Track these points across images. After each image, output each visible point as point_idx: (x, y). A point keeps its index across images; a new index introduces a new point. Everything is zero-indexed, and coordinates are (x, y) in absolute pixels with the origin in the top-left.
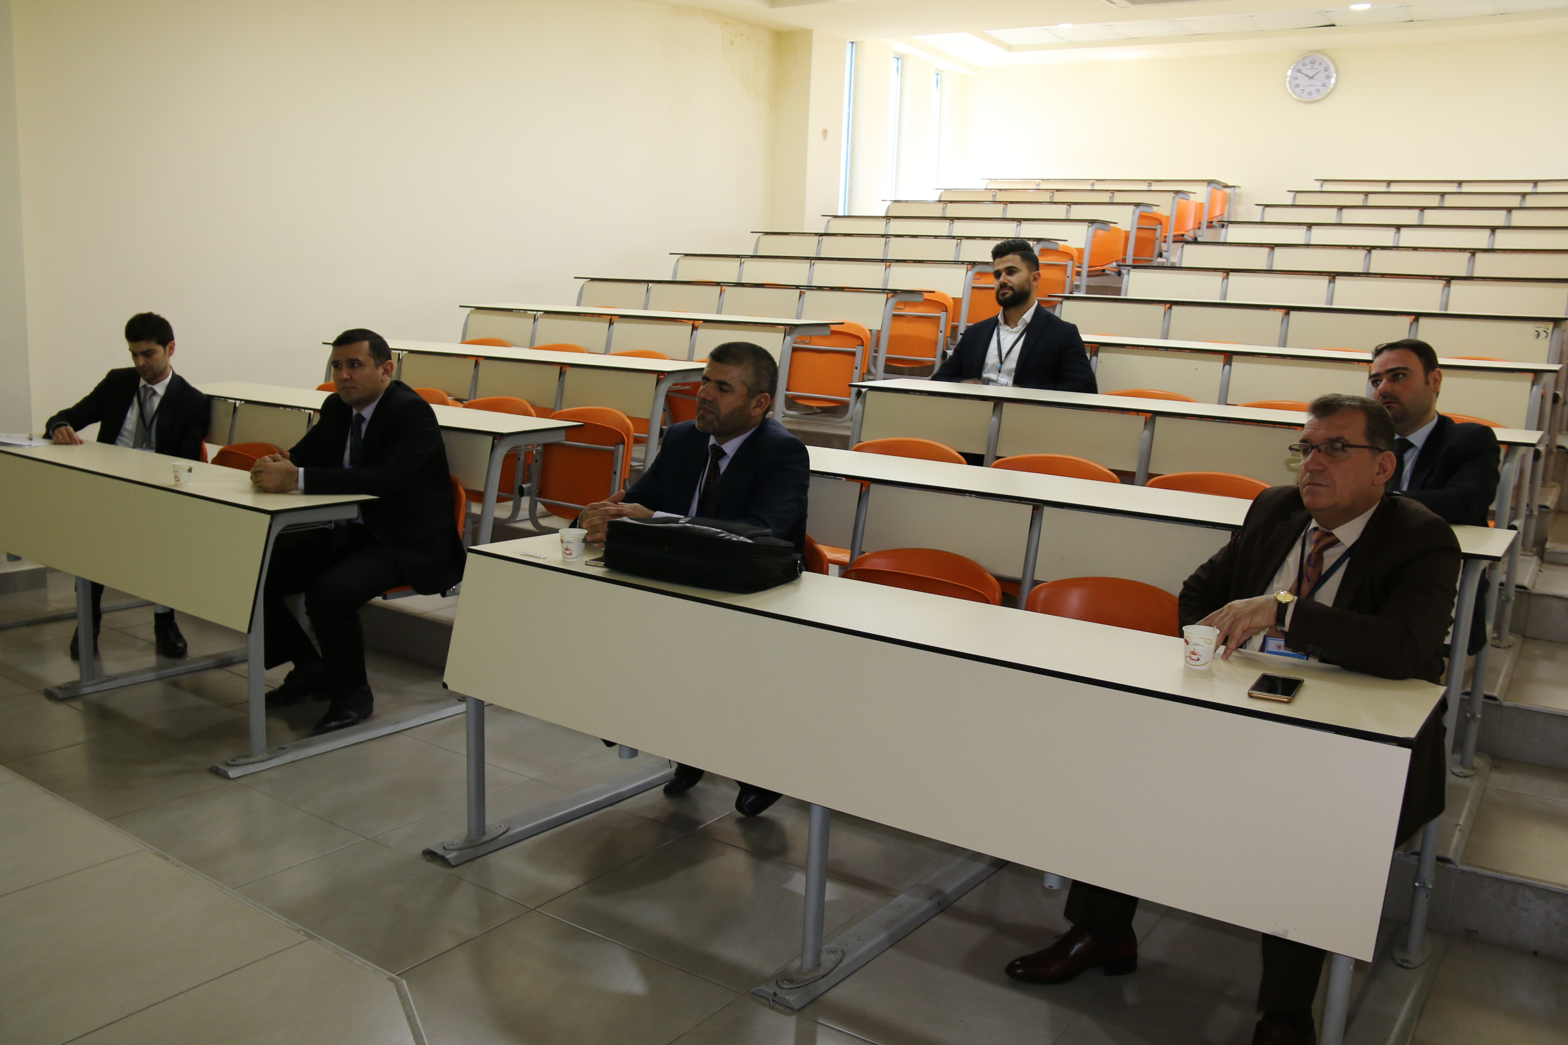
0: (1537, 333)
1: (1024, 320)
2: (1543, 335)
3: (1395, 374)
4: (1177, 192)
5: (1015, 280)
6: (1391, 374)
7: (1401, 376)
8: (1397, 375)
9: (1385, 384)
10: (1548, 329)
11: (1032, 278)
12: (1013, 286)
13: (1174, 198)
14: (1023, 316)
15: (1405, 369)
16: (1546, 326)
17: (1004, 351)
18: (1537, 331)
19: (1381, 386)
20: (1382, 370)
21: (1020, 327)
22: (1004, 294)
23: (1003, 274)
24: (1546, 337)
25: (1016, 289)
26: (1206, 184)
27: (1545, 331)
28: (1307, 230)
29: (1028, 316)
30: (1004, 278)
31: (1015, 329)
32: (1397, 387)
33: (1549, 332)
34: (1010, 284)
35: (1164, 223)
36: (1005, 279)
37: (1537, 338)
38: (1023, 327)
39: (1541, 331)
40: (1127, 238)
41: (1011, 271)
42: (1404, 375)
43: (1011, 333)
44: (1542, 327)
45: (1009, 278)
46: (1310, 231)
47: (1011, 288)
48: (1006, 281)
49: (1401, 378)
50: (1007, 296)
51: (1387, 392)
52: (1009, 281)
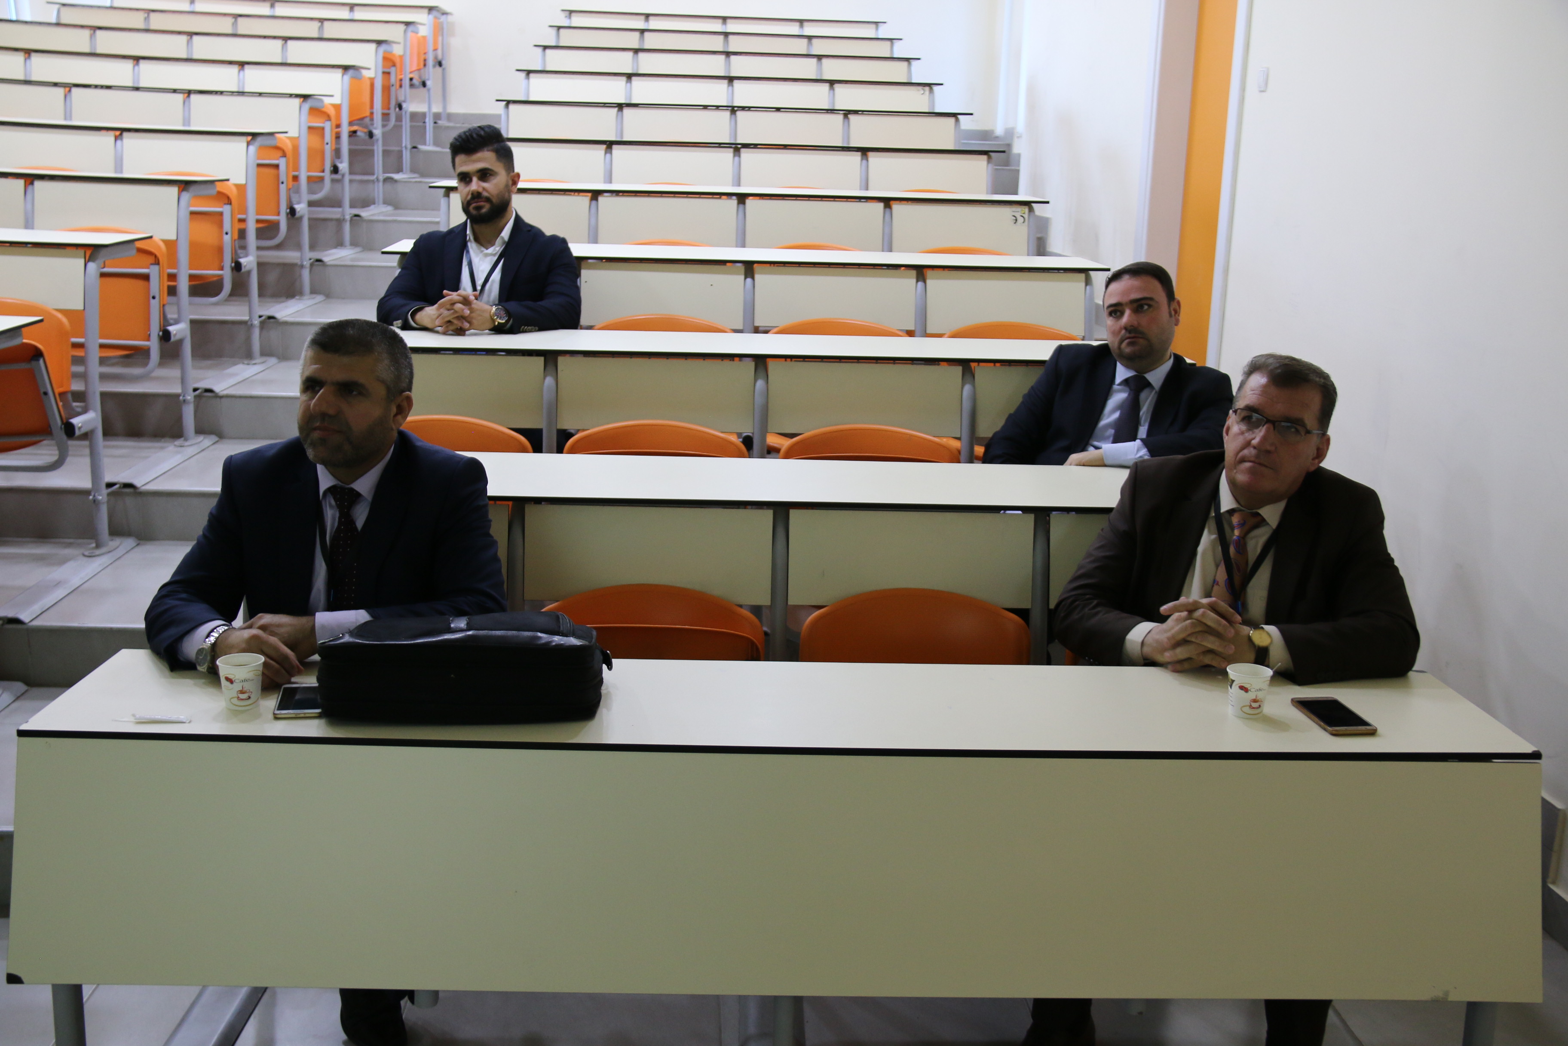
0: (1015, 218)
1: (503, 238)
2: (1020, 220)
3: (1139, 305)
4: (407, 24)
5: (491, 187)
6: (1135, 305)
7: (1146, 307)
8: (1141, 306)
9: (1130, 316)
10: (1024, 213)
11: (510, 182)
12: (491, 197)
13: (405, 31)
14: (500, 234)
15: (1151, 299)
16: (1022, 210)
17: (479, 282)
18: (1014, 216)
19: (1125, 319)
20: (1125, 300)
21: (496, 249)
22: (478, 208)
23: (475, 179)
24: (1024, 222)
25: (494, 200)
26: (426, 11)
27: (1022, 216)
28: (627, 82)
29: (506, 233)
30: (475, 185)
31: (491, 250)
32: (1143, 320)
33: (1026, 216)
34: (485, 194)
35: (398, 65)
36: (479, 186)
37: (1015, 223)
38: (501, 248)
39: (1018, 215)
40: (372, 86)
41: (485, 174)
42: (1150, 306)
43: (487, 255)
44: (1018, 212)
45: (485, 185)
46: (631, 83)
47: (488, 200)
48: (480, 190)
49: (1147, 309)
50: (484, 210)
51: (1133, 326)
52: (484, 189)
